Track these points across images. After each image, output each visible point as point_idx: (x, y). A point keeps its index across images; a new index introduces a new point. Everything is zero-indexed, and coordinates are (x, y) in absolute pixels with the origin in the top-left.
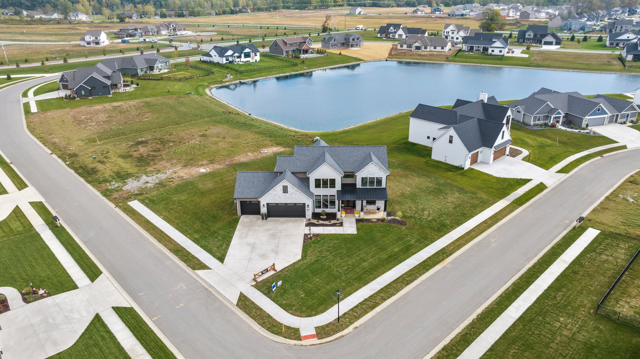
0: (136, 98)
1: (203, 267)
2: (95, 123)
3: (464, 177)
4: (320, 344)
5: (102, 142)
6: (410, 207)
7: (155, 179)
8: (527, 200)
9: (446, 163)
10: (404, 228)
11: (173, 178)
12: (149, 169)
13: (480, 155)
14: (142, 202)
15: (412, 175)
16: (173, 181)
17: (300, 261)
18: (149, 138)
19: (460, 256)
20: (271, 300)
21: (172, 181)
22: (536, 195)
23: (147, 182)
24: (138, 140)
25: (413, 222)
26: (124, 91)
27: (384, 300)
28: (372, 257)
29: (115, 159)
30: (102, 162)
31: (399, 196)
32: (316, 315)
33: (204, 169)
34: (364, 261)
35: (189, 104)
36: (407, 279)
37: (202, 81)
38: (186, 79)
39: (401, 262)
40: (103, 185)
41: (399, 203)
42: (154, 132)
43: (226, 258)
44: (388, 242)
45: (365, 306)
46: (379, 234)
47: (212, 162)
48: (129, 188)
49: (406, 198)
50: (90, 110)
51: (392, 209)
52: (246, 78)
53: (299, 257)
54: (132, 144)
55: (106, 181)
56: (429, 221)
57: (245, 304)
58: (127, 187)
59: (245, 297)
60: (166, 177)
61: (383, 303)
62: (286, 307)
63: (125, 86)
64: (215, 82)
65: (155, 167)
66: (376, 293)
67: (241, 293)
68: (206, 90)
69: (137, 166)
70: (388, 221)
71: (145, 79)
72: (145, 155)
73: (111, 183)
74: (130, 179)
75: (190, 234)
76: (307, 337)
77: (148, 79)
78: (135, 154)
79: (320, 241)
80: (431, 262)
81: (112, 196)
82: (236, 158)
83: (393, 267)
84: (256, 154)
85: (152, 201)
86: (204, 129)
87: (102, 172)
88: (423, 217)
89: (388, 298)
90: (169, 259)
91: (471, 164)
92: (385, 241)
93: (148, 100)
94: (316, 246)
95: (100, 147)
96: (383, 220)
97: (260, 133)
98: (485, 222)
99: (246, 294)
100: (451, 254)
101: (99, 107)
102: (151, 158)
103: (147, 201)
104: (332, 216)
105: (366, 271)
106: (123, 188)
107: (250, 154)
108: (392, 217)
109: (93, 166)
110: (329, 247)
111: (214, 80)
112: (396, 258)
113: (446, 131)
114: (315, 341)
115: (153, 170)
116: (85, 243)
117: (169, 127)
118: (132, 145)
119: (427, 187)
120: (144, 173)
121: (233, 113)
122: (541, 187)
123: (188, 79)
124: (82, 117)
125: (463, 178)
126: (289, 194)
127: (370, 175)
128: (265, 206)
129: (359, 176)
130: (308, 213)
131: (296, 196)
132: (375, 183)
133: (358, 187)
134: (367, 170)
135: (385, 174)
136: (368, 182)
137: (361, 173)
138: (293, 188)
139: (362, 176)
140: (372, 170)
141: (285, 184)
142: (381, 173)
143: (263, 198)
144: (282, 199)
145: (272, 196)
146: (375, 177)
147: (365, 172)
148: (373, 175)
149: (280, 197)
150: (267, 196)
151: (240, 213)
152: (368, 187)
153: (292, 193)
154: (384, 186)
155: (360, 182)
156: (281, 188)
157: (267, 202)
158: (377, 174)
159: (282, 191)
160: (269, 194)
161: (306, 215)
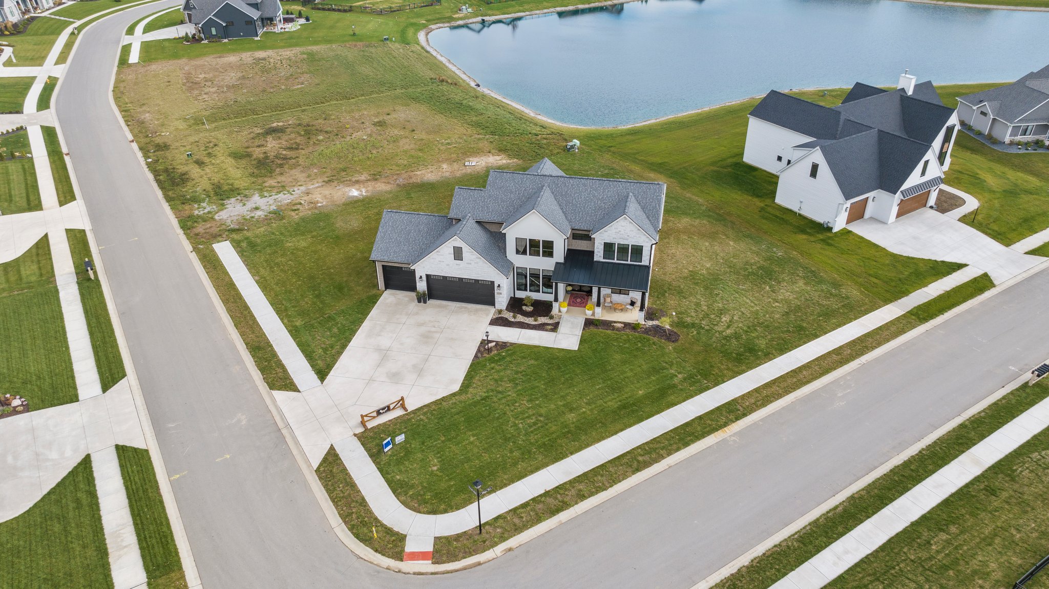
0: (296, 45)
1: (287, 384)
2: (214, 89)
3: (827, 247)
4: (432, 574)
5: (213, 125)
6: (698, 304)
7: (271, 202)
8: (942, 311)
9: (800, 215)
10: (670, 347)
11: (301, 204)
12: (271, 182)
13: (870, 204)
14: (237, 245)
15: (726, 235)
16: (298, 209)
17: (454, 395)
18: (290, 122)
19: (762, 420)
20: (378, 468)
21: (295, 210)
22: (965, 300)
23: (257, 208)
24: (269, 126)
25: (692, 336)
26: (283, 30)
27: (582, 497)
28: (588, 404)
29: (223, 158)
30: (200, 163)
31: (685, 278)
32: (445, 511)
33: (357, 190)
34: (571, 410)
35: (380, 59)
36: (640, 458)
37: (419, 16)
38: (392, 12)
39: (640, 420)
40: (187, 207)
41: (680, 292)
42: (303, 111)
43: (332, 373)
44: (629, 374)
45: (541, 506)
46: (618, 357)
47: (375, 177)
48: (225, 217)
49: (697, 284)
50: (217, 64)
51: (662, 304)
52: (494, 12)
53: (456, 387)
54: (258, 132)
55: (195, 200)
56: (725, 338)
57: (331, 471)
58: (223, 215)
59: (336, 456)
60: (289, 201)
61: (577, 503)
62: (398, 488)
63: (286, 20)
64: (438, 19)
65: (280, 179)
66: (570, 481)
67: (332, 448)
68: (419, 34)
69: (252, 175)
70: (646, 329)
71: (324, 9)
72: (272, 154)
73: (202, 204)
74: (233, 200)
75: (288, 316)
76: (415, 556)
77: (329, 10)
78: (258, 153)
79: (504, 358)
80: (699, 428)
81: (194, 230)
82: (418, 173)
83: (622, 430)
84: (455, 166)
85: (252, 245)
86: (386, 110)
87: (194, 182)
88: (716, 328)
89: (592, 494)
90: (241, 361)
91: (849, 221)
92: (626, 372)
93: (315, 48)
94: (493, 369)
95: (207, 135)
96: (633, 327)
97: (478, 125)
98: (838, 351)
99: (338, 451)
100: (745, 415)
101: (232, 59)
102: (279, 162)
103: (244, 245)
104: (543, 308)
105: (569, 432)
106: (216, 217)
107: (445, 166)
108: (655, 323)
109: (182, 169)
110: (517, 373)
111: (438, 16)
112: (633, 411)
113: (807, 152)
114: (426, 566)
115: (276, 184)
116: (121, 315)
117: (332, 102)
118: (259, 134)
119: (747, 263)
120: (258, 189)
121: (447, 82)
122: (983, 283)
123: (395, 11)
124: (200, 76)
125: (824, 249)
126: (465, 262)
127: (621, 240)
128: (424, 279)
129: (599, 239)
130: (499, 298)
131: (477, 267)
132: (629, 256)
133: (597, 259)
134: (615, 229)
135: (649, 241)
136: (617, 252)
137: (604, 235)
138: (472, 252)
139: (605, 240)
140: (625, 230)
141: (457, 244)
142: (641, 237)
143: (419, 265)
144: (453, 270)
145: (436, 263)
146: (629, 244)
147: (610, 233)
148: (625, 241)
149: (449, 266)
150: (426, 263)
151: (382, 286)
152: (615, 261)
153: (471, 261)
154: (646, 262)
155: (600, 251)
156: (451, 250)
157: (427, 272)
158: (634, 238)
159: (452, 255)
160: (430, 259)
161: (496, 302)
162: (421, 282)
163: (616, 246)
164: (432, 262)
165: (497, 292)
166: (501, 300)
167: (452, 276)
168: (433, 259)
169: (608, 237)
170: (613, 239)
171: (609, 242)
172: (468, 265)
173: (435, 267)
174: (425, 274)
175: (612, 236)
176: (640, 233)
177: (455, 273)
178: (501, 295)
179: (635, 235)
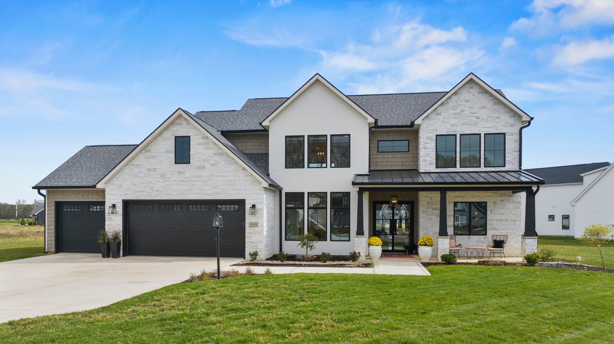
126: (193, 166)
127: (464, 127)
128: (119, 211)
129: (427, 129)
130: (253, 235)
131: (216, 174)
132: (481, 156)
133: (426, 169)
134: (454, 109)
135: (517, 123)
136: (459, 152)
137: (435, 121)
138: (208, 144)
139: (437, 130)
140: (471, 108)
141: (182, 130)
142: (501, 117)
143: (112, 183)
144: (172, 186)
145: (142, 175)
146: (481, 134)
147: (445, 117)
148: (472, 127)
149: (165, 178)
150: (125, 176)
151: (50, 245)
152: (458, 169)
153: (204, 163)
154: (514, 164)
155: (431, 153)
156: (171, 145)
157: (126, 194)
158: (489, 121)
159: (172, 154)
160: (132, 167)
161: (246, 245)
162: (113, 216)
163: (458, 140)
164: (135, 174)
165: (250, 222)
166: (256, 240)
167: (169, 199)
168: (137, 166)
169: (443, 125)
170: (452, 128)
171: (445, 134)
172: (199, 170)
173: (139, 183)
174: (122, 200)
175: (450, 121)
176: (499, 110)
177: (174, 190)
178: (257, 227)
179: (490, 115)
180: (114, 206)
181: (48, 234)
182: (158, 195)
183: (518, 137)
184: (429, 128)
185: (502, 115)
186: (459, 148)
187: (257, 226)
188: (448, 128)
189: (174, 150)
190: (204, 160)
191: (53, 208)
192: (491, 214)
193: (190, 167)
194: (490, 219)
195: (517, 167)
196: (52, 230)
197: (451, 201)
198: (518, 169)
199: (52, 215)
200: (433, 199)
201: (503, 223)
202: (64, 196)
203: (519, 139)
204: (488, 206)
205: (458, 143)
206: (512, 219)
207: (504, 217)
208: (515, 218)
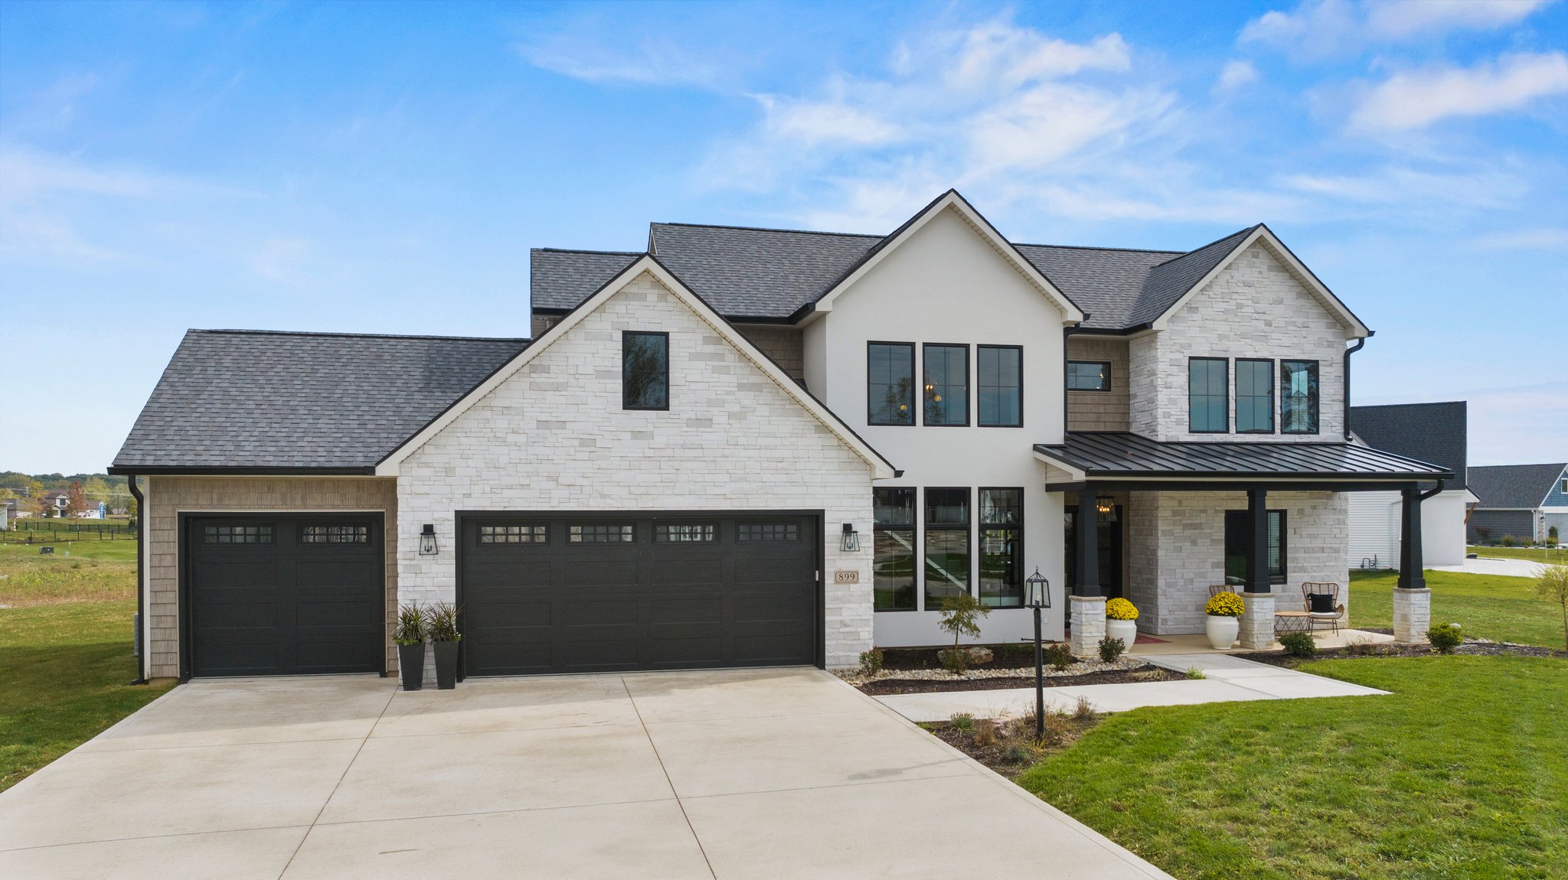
126: (677, 417)
127: (1244, 343)
128: (444, 544)
129: (1172, 342)
130: (846, 605)
131: (742, 441)
132: (1276, 408)
133: (1170, 434)
134: (1224, 300)
135: (1338, 340)
136: (1234, 398)
137: (1186, 325)
138: (721, 357)
139: (1191, 345)
140: (1255, 301)
141: (646, 317)
142: (1311, 325)
143: (419, 461)
144: (614, 471)
145: (521, 439)
146: (1274, 359)
147: (1208, 317)
148: (1258, 343)
149: (593, 449)
150: (464, 440)
151: (163, 656)
152: (1233, 437)
153: (711, 409)
154: (1334, 428)
155: (1178, 397)
156: (612, 357)
157: (468, 496)
158: (1289, 332)
159: (614, 381)
160: (488, 414)
161: (827, 630)
162: (427, 563)
163: (1232, 371)
164: (498, 435)
165: (837, 569)
166: (851, 618)
167: (607, 509)
168: (506, 412)
169: (1201, 335)
170: (1219, 343)
171: (1207, 355)
172: (695, 429)
173: (512, 461)
174: (454, 514)
175: (1215, 326)
176: (1307, 310)
177: (621, 484)
178: (857, 582)
179: (1291, 319)
180: (428, 531)
181: (155, 619)
182: (571, 496)
183: (1342, 370)
184: (1174, 341)
185: (1312, 320)
186: (1234, 389)
187: (855, 580)
188: (1211, 343)
189: (621, 370)
190: (710, 403)
191: (174, 535)
192: (1295, 536)
193: (669, 420)
194: (1292, 548)
195: (1338, 435)
196: (169, 606)
197: (1220, 508)
198: (1341, 439)
199: (169, 558)
200: (1185, 503)
201: (1317, 555)
202: (215, 497)
203: (1342, 374)
204: (1288, 520)
205: (1232, 377)
206: (1330, 547)
207: (1317, 544)
208: (1338, 546)
